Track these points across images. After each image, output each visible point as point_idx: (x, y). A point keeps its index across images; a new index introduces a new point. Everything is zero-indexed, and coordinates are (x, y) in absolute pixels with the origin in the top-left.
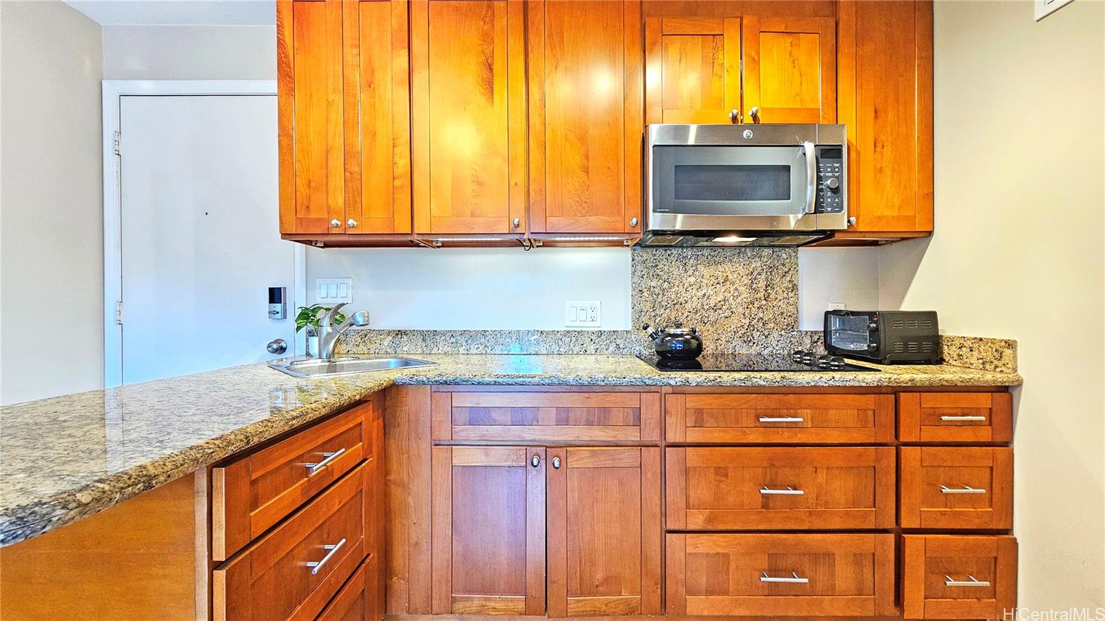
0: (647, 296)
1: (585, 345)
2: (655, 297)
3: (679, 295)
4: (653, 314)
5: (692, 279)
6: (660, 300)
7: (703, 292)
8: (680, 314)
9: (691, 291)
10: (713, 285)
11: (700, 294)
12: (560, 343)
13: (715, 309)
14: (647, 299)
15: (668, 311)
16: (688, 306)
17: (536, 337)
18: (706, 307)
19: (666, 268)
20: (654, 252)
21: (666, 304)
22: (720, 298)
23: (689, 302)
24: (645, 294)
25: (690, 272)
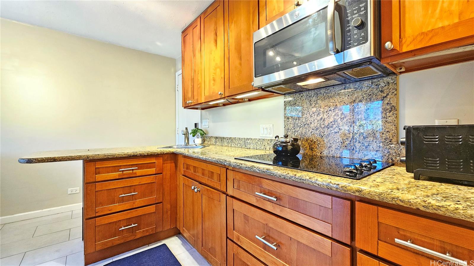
0: (291, 120)
1: (265, 146)
2: (295, 121)
3: (307, 119)
4: (294, 130)
5: (314, 109)
6: (297, 122)
7: (321, 117)
8: (308, 131)
9: (313, 117)
10: (327, 112)
11: (319, 118)
12: (257, 144)
13: (328, 127)
14: (291, 123)
15: (301, 129)
16: (312, 126)
17: (249, 141)
18: (323, 126)
19: (300, 104)
20: (294, 96)
21: (300, 125)
22: (332, 120)
23: (313, 123)
24: (290, 120)
25: (313, 105)
